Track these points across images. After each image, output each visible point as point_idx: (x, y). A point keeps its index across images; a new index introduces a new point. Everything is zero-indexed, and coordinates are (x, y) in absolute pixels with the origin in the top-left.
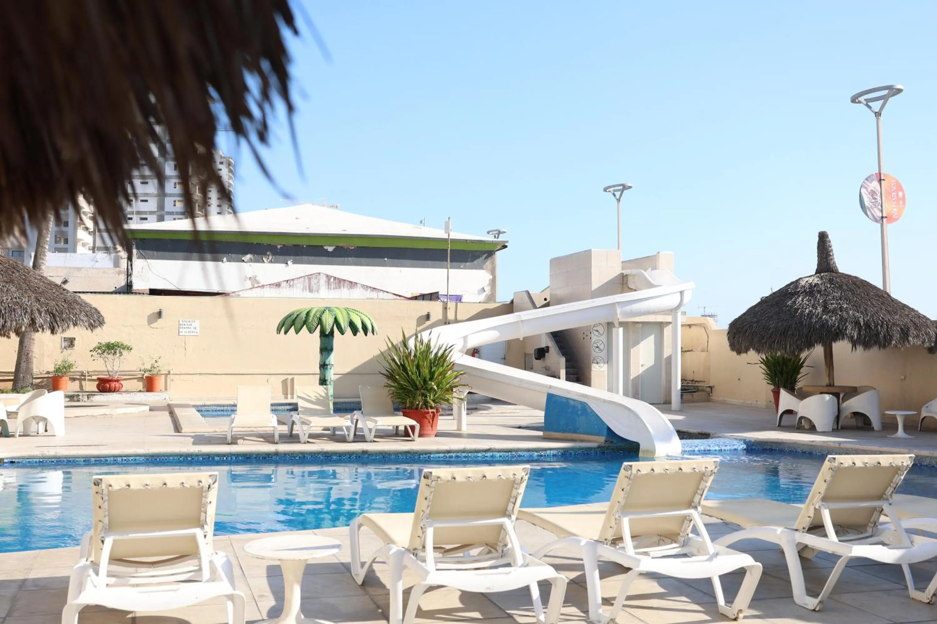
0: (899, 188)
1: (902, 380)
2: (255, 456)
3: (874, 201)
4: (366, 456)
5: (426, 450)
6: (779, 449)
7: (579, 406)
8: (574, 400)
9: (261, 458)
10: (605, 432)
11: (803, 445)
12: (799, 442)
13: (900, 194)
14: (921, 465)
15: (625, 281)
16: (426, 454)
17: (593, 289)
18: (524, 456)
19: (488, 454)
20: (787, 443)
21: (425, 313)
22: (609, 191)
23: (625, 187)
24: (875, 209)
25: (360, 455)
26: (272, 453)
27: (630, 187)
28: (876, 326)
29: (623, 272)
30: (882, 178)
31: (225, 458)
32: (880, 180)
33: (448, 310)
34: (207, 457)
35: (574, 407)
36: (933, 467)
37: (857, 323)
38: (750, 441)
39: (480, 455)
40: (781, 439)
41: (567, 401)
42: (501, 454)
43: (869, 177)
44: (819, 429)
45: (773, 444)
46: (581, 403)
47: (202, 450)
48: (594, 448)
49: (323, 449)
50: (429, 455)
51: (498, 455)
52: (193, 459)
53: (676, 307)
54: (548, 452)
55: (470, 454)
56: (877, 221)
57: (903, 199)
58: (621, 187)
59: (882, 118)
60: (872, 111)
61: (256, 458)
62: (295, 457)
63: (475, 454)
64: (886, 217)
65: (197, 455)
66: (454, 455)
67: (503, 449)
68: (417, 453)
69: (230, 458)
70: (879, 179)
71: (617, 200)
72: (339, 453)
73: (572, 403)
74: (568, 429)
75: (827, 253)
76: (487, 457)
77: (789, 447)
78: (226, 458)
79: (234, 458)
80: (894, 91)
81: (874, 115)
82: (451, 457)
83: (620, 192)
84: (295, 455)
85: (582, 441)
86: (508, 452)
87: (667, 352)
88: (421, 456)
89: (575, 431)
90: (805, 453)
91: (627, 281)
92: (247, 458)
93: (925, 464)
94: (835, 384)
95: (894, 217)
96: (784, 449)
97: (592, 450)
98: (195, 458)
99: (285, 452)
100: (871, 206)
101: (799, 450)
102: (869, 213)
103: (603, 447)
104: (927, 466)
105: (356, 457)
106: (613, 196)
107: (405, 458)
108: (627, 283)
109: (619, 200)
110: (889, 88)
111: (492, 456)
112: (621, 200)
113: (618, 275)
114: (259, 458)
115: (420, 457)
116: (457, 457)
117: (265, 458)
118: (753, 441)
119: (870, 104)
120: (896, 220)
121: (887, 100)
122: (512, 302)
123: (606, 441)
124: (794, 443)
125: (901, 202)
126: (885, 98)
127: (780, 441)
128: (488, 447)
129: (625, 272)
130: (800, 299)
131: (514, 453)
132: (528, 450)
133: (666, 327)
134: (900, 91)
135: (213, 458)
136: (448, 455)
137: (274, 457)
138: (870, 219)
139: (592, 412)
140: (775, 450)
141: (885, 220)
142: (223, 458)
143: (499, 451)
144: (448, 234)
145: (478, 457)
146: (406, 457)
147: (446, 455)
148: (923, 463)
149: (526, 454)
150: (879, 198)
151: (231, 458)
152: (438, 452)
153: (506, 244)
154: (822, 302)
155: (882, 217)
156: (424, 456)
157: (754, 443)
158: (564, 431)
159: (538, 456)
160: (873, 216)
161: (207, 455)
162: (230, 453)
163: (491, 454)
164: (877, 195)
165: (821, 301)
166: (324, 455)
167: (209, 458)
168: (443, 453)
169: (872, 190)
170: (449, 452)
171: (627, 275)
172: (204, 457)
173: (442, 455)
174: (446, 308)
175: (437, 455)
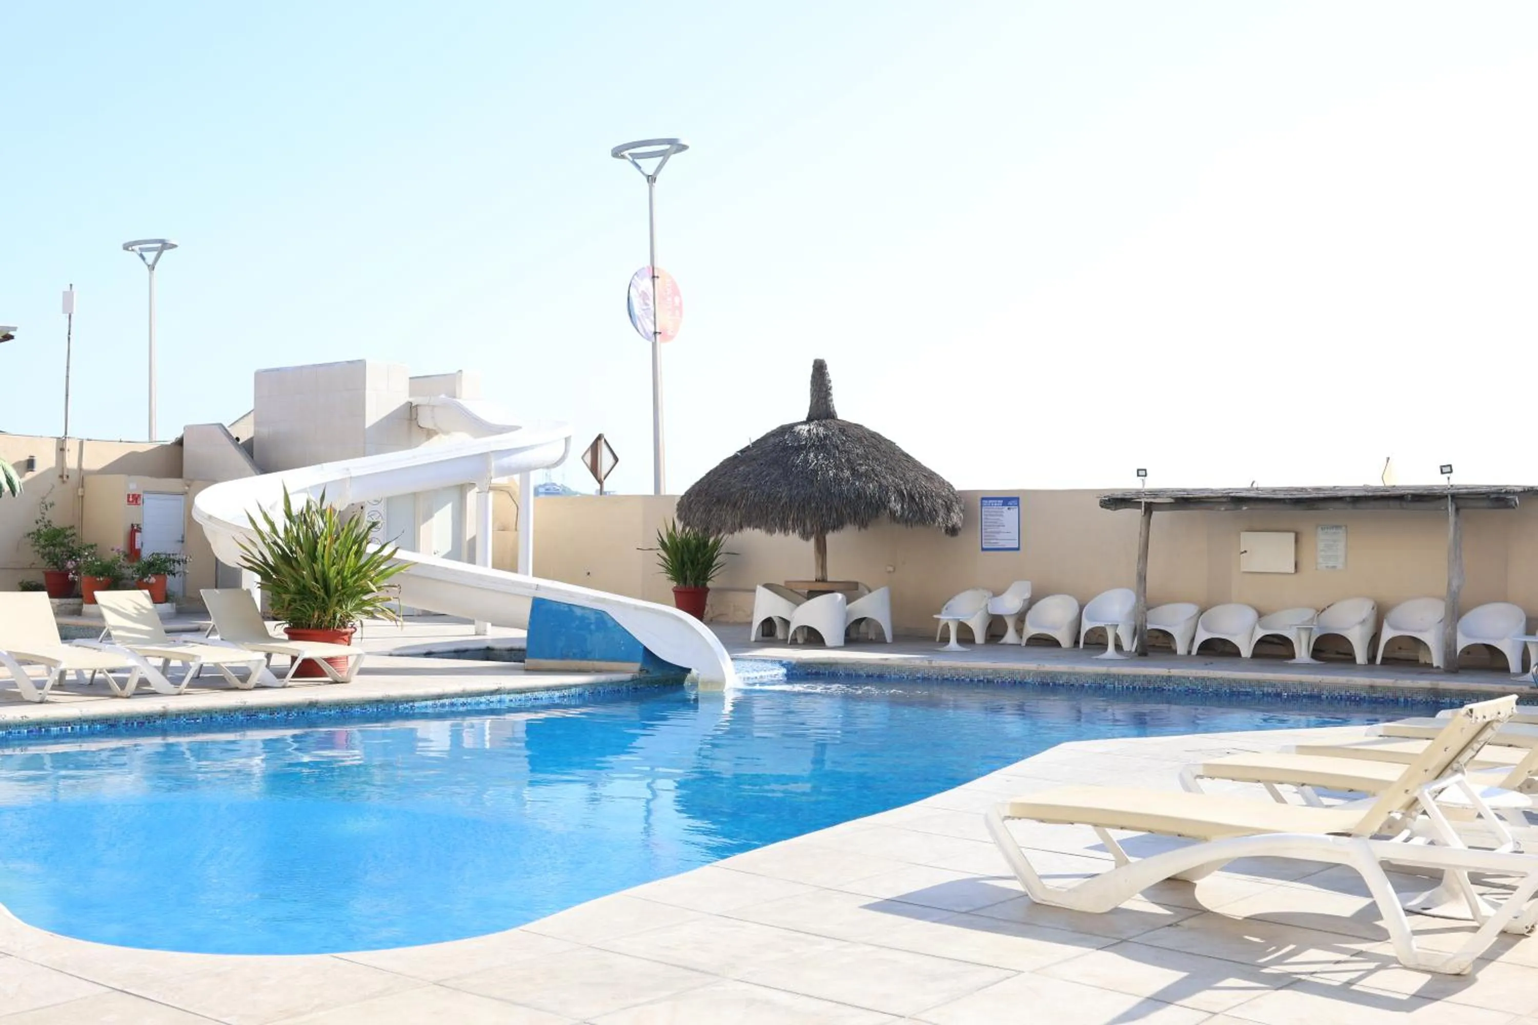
0: (676, 292)
1: (889, 572)
2: (124, 722)
3: (645, 307)
4: (314, 711)
5: (408, 696)
6: (829, 673)
7: (593, 618)
8: (583, 608)
9: (135, 724)
10: (640, 654)
11: (870, 665)
12: (862, 662)
13: (677, 300)
14: (1055, 684)
15: (414, 416)
16: (407, 702)
17: (368, 425)
18: (542, 699)
19: (495, 698)
20: (842, 664)
21: (25, 457)
22: (133, 250)
23: (165, 245)
24: (647, 320)
25: (304, 709)
26: (156, 714)
27: (174, 246)
28: (921, 498)
29: (411, 400)
30: (656, 275)
31: (69, 728)
32: (654, 277)
33: (67, 453)
34: (37, 727)
35: (583, 619)
36: (1072, 685)
37: (901, 494)
38: (789, 663)
39: (483, 699)
40: (834, 658)
41: (571, 611)
42: (512, 696)
43: (640, 270)
44: (828, 642)
45: (821, 666)
46: (596, 612)
47: (27, 715)
48: (628, 682)
49: (245, 703)
50: (411, 704)
51: (507, 698)
52: (10, 733)
53: (558, 462)
54: (573, 690)
55: (469, 700)
56: (649, 339)
57: (680, 307)
58: (160, 245)
59: (656, 185)
60: (643, 173)
61: (126, 724)
62: (195, 719)
63: (478, 698)
64: (660, 333)
65: (18, 725)
66: (447, 701)
67: (516, 689)
68: (393, 702)
69: (78, 727)
70: (651, 275)
71: (149, 266)
72: (270, 708)
73: (579, 612)
74: (571, 654)
75: (826, 391)
76: (492, 702)
77: (846, 669)
78: (72, 728)
79: (87, 727)
80: (678, 147)
81: (645, 179)
82: (443, 705)
83: (155, 253)
84: (195, 716)
85: (599, 671)
86: (521, 693)
87: (470, 531)
88: (400, 707)
89: (584, 656)
90: (872, 676)
91: (417, 414)
92: (112, 726)
93: (1061, 682)
94: (829, 579)
95: (669, 333)
96: (837, 672)
97: (623, 685)
98: (13, 731)
99: (180, 711)
100: (642, 316)
101: (861, 672)
102: (639, 326)
103: (636, 679)
104: (1063, 685)
105: (298, 714)
106: (140, 259)
107: (375, 710)
108: (416, 419)
109: (152, 267)
110: (671, 142)
111: (500, 701)
112: (156, 267)
113: (404, 406)
114: (133, 724)
115: (398, 709)
116: (452, 704)
117: (143, 723)
118: (794, 662)
119: (637, 161)
120: (671, 338)
121: (668, 158)
122: (180, 443)
123: (641, 670)
124: (853, 664)
125: (677, 312)
126: (665, 154)
127: (832, 661)
128: (494, 687)
129: (415, 401)
130: (812, 455)
131: (529, 694)
132: (548, 689)
133: (470, 490)
134: (684, 148)
135: (47, 731)
136: (439, 702)
137: (159, 722)
138: (641, 334)
139: (615, 626)
140: (824, 674)
141: (658, 336)
142: (67, 729)
143: (509, 692)
144: (68, 315)
145: (481, 703)
146: (377, 708)
147: (437, 702)
148: (1057, 682)
149: (544, 695)
150: (651, 304)
151: (81, 728)
152: (425, 698)
153: (11, 333)
154: (846, 461)
155: (655, 333)
156: (405, 705)
157: (795, 665)
158: (563, 657)
159: (560, 697)
160: (645, 331)
161: (37, 725)
162: (80, 719)
163: (498, 697)
164: (648, 299)
165: (843, 460)
166: (245, 714)
167: (40, 728)
168: (433, 699)
169: (643, 292)
170: (440, 697)
171: (417, 406)
172: (31, 728)
173: (430, 703)
174: (62, 450)
175: (424, 703)
